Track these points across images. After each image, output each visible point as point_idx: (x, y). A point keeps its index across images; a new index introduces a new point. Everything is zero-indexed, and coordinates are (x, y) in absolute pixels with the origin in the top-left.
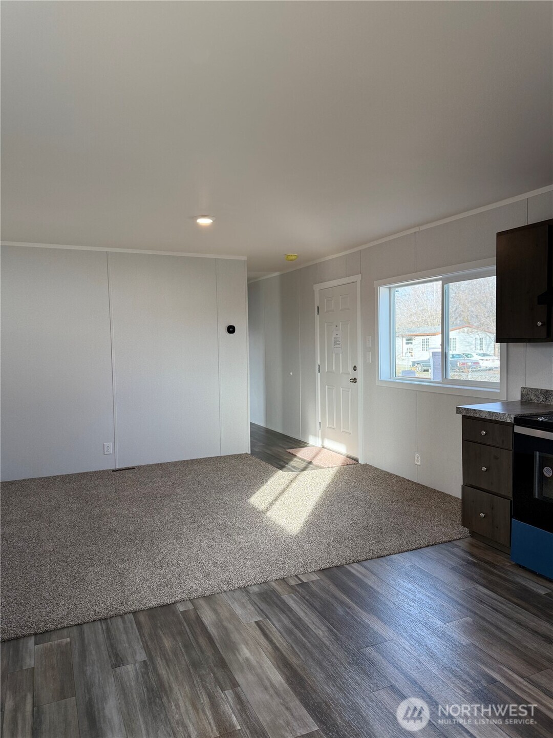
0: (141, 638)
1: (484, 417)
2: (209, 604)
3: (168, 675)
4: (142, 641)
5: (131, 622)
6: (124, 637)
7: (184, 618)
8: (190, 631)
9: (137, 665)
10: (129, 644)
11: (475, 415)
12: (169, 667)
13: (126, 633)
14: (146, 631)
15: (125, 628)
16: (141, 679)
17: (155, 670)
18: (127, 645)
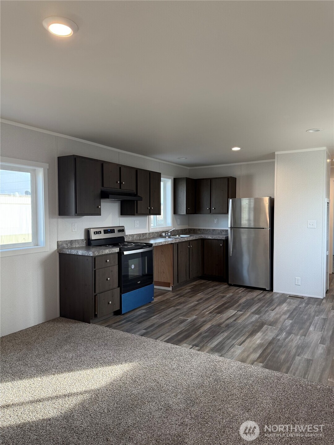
0: (292, 364)
1: (107, 253)
2: (246, 360)
3: (293, 349)
4: (293, 362)
5: (291, 371)
6: (300, 367)
7: (265, 361)
8: (269, 355)
9: (302, 356)
10: (299, 364)
11: (103, 254)
12: (291, 350)
13: (297, 368)
14: (288, 364)
15: (296, 371)
16: (304, 353)
17: (296, 352)
18: (301, 364)
